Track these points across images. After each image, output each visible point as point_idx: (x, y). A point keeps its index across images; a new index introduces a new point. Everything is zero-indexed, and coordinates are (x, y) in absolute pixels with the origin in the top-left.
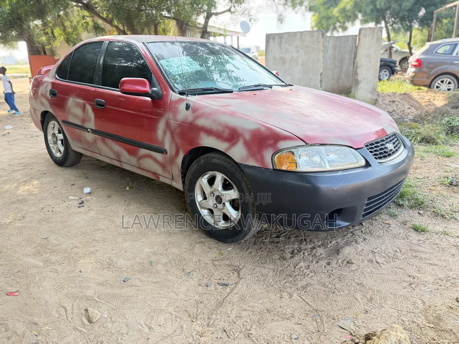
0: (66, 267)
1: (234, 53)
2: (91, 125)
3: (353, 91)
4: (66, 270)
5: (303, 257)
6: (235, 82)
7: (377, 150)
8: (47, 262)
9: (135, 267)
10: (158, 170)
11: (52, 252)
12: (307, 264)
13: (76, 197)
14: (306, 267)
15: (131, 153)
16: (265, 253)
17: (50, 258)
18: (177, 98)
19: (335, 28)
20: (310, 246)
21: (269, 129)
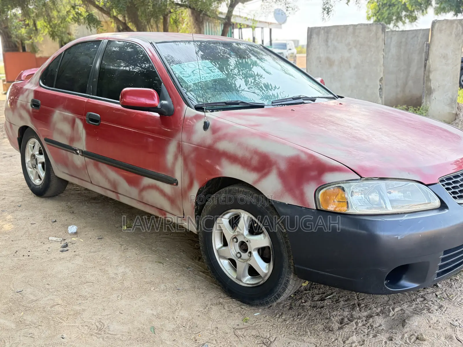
0: (44, 331)
1: (263, 53)
2: (81, 145)
3: (424, 103)
4: (44, 335)
5: (356, 329)
6: (265, 91)
7: (457, 186)
8: (20, 323)
9: (133, 334)
10: (166, 205)
11: (27, 310)
12: (361, 338)
13: (59, 237)
14: (359, 342)
15: (131, 182)
16: (304, 321)
17: (25, 318)
18: (193, 115)
19: (399, 18)
20: (365, 314)
21: (311, 156)
